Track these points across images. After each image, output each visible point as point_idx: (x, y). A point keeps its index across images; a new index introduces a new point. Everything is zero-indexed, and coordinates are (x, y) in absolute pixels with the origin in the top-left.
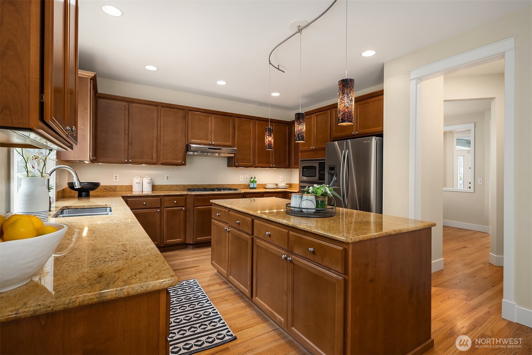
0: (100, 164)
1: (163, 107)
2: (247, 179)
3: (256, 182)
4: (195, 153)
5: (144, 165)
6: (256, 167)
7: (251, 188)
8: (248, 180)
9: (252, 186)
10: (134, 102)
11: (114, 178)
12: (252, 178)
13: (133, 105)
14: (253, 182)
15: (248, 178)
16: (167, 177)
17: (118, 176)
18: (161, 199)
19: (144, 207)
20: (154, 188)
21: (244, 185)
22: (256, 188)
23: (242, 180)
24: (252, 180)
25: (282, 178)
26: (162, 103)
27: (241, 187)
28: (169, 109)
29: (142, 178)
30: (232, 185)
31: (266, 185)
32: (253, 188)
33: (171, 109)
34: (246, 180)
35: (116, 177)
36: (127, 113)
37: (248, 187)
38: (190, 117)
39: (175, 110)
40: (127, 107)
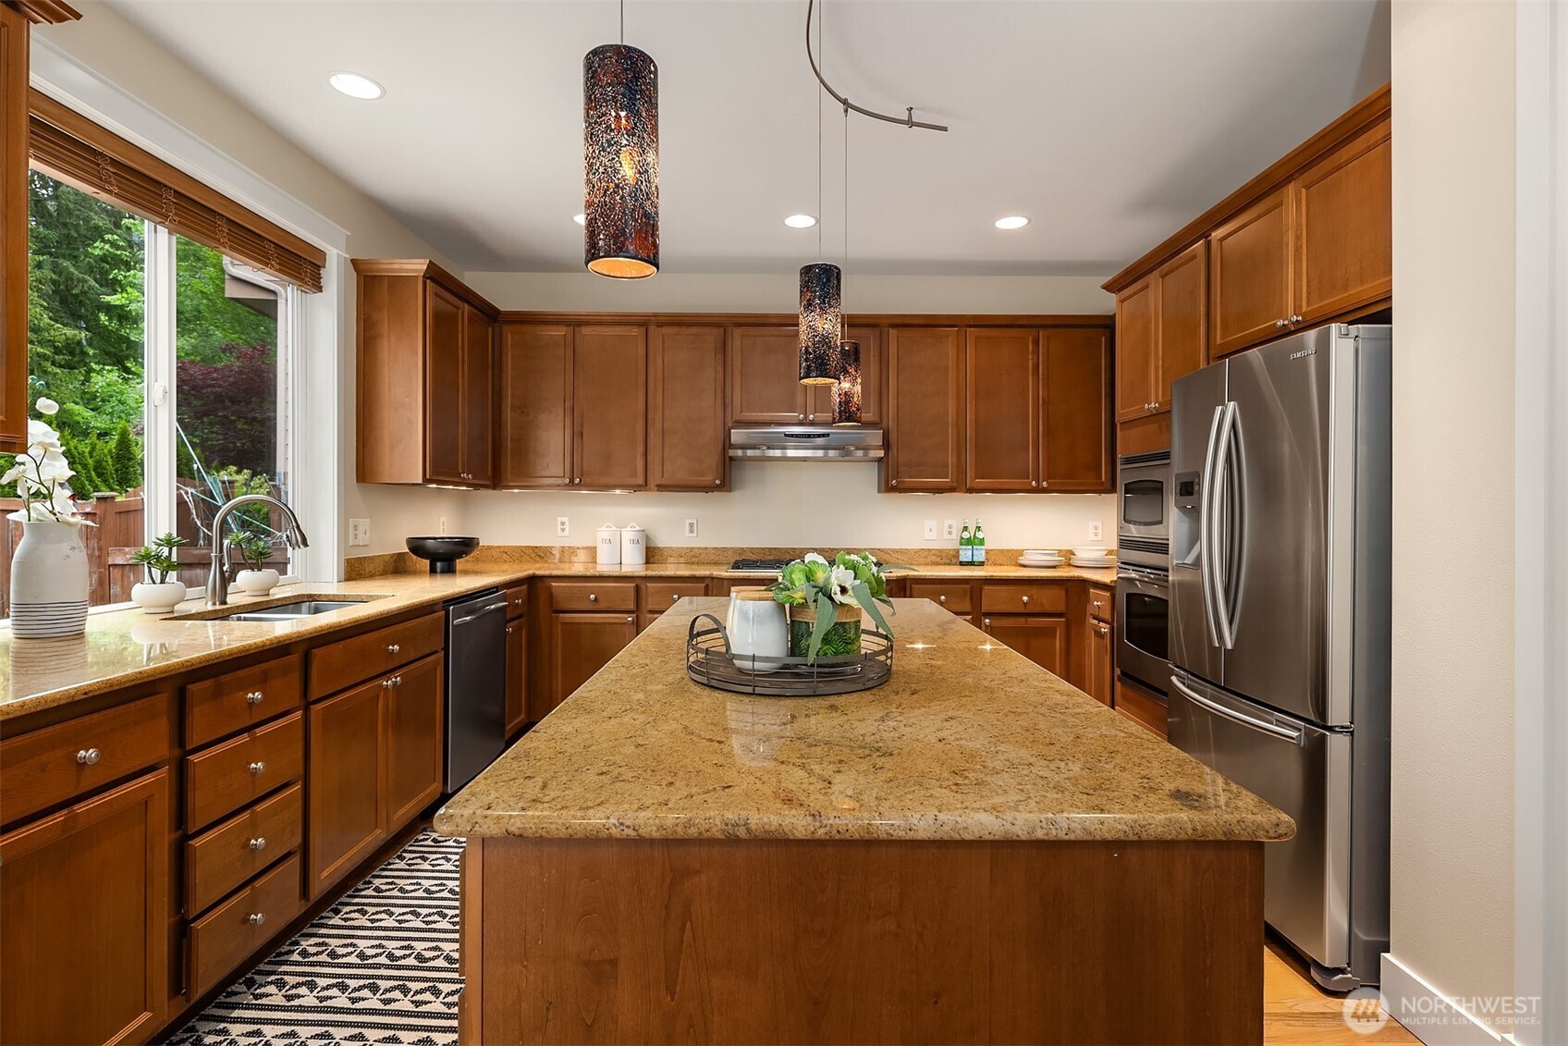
0: (516, 491)
1: (660, 325)
2: (950, 533)
3: (982, 542)
4: (748, 451)
5: (618, 492)
6: (970, 491)
7: (962, 564)
8: (955, 536)
9: (966, 555)
10: (587, 323)
11: (559, 527)
12: (965, 529)
13: (586, 330)
14: (969, 542)
15: (954, 530)
16: (691, 525)
17: (567, 523)
18: (637, 588)
19: (591, 607)
20: (651, 554)
21: (941, 551)
22: (982, 564)
23: (933, 535)
24: (966, 535)
25: (1100, 531)
26: (655, 315)
27: (929, 560)
28: (676, 329)
29: (621, 526)
30: (893, 551)
31: (1020, 553)
32: (971, 563)
33: (683, 329)
34: (946, 536)
35: (563, 523)
36: (570, 354)
37: (952, 558)
38: (737, 343)
39: (694, 330)
40: (570, 337)
